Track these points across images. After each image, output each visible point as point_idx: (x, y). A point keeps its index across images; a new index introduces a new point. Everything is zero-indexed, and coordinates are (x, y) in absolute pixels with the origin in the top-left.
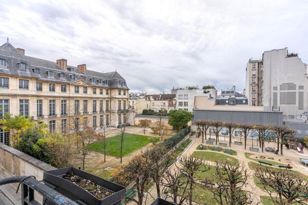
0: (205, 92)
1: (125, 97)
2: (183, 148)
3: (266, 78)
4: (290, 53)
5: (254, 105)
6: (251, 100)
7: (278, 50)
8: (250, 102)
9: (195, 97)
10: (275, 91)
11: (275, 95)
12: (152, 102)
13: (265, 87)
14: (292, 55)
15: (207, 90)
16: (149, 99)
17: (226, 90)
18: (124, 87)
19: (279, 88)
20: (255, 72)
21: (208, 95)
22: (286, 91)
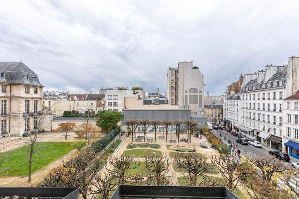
0: (134, 93)
1: (36, 96)
2: (113, 149)
3: (180, 84)
4: (194, 66)
5: (173, 104)
6: (171, 100)
7: (188, 62)
8: (170, 102)
9: (125, 97)
10: (186, 94)
11: (186, 96)
12: (76, 102)
13: (180, 90)
14: (196, 68)
15: (136, 91)
16: (73, 99)
17: (152, 91)
18: (35, 83)
19: (188, 92)
20: (173, 78)
21: (136, 95)
22: (193, 94)
